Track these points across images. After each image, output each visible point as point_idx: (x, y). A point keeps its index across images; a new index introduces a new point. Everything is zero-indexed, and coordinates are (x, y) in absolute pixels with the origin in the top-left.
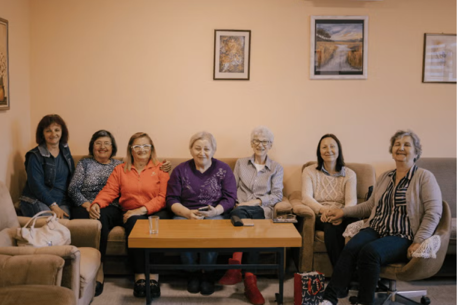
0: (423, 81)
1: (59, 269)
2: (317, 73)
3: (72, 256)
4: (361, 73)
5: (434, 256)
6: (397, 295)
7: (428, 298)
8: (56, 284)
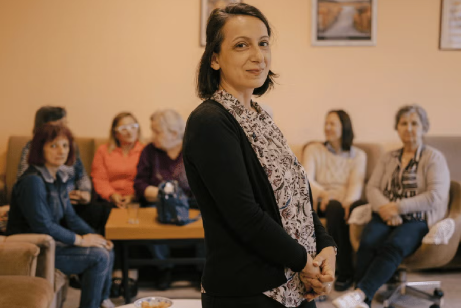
0: (440, 47)
1: (33, 258)
2: (320, 38)
3: (46, 244)
4: (369, 38)
5: (446, 241)
6: (407, 287)
7: (441, 291)
8: (30, 274)
